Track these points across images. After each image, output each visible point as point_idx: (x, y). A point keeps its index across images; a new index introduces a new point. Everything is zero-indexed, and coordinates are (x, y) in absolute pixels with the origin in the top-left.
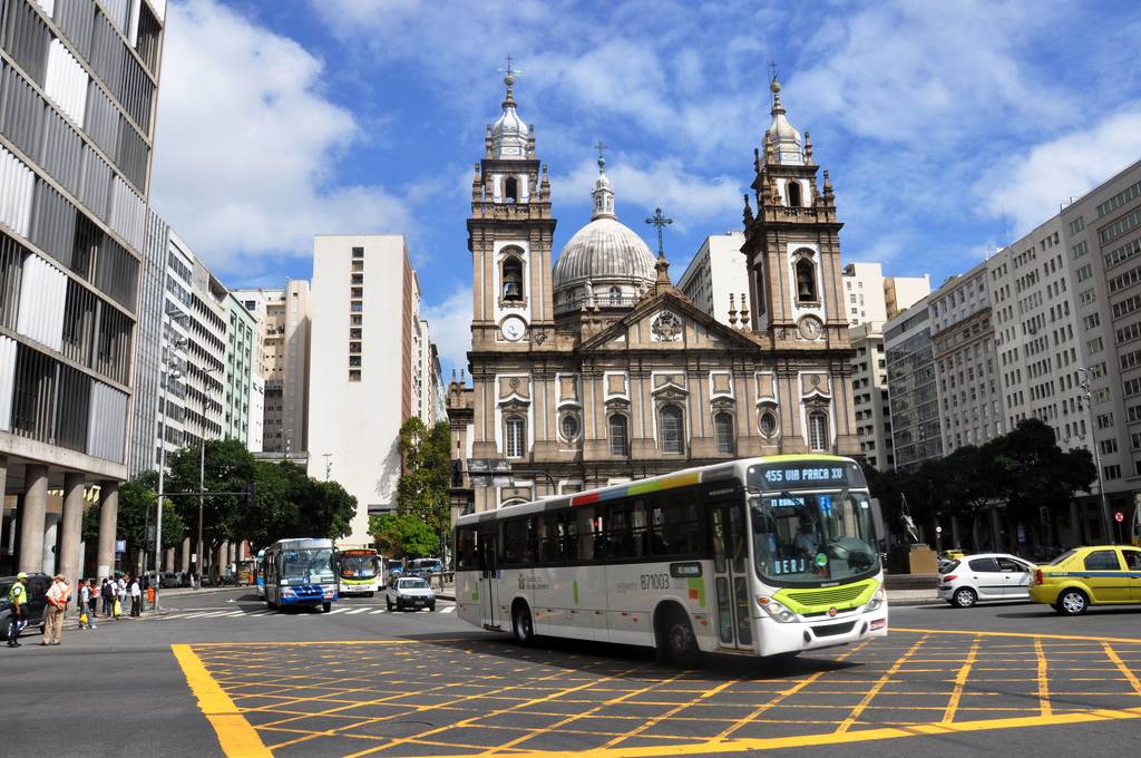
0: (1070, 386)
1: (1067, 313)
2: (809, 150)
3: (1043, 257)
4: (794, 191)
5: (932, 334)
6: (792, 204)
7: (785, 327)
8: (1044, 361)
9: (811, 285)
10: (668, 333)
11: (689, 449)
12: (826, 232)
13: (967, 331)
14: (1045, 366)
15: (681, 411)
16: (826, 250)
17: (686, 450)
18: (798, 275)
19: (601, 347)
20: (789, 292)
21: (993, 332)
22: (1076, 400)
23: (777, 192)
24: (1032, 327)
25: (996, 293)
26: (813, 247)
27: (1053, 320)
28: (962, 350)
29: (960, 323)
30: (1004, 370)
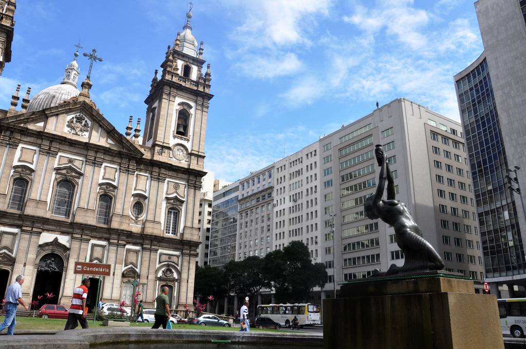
0: (312, 231)
1: (315, 192)
2: (201, 51)
3: (306, 162)
4: (187, 70)
5: (239, 199)
6: (184, 75)
7: (163, 147)
8: (299, 217)
9: (186, 127)
10: (78, 129)
11: (74, 216)
12: (202, 96)
13: (259, 198)
14: (299, 219)
15: (74, 187)
16: (200, 108)
17: (71, 216)
18: (179, 118)
19: (22, 125)
20: (170, 126)
21: (273, 200)
22: (314, 239)
23: (176, 66)
24: (295, 198)
25: (278, 179)
26: (192, 104)
27: (307, 195)
28: (254, 208)
29: (256, 194)
30: (276, 220)
